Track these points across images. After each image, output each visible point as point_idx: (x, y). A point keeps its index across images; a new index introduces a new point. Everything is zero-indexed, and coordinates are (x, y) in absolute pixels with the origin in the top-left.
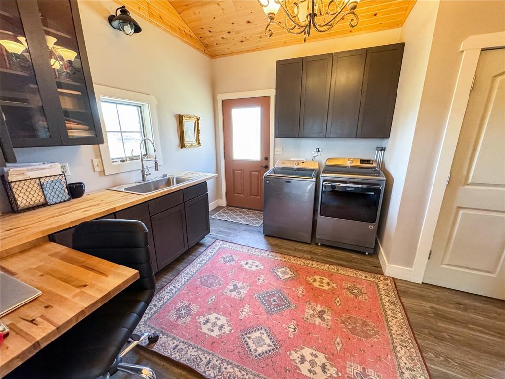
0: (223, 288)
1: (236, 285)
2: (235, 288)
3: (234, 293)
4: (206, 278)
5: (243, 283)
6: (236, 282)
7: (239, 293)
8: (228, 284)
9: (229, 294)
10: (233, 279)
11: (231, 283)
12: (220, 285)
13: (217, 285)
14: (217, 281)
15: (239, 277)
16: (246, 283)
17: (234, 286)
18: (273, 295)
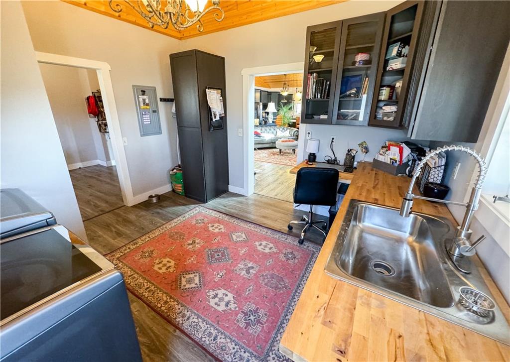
0: (259, 271)
1: (247, 273)
2: (249, 270)
3: (250, 265)
4: (280, 286)
5: (239, 275)
6: (247, 276)
7: (245, 265)
8: (255, 275)
9: (255, 265)
10: (249, 280)
11: (252, 276)
12: (263, 275)
13: (266, 275)
14: (267, 280)
15: (243, 282)
16: (236, 274)
17: (249, 272)
18: (216, 259)
